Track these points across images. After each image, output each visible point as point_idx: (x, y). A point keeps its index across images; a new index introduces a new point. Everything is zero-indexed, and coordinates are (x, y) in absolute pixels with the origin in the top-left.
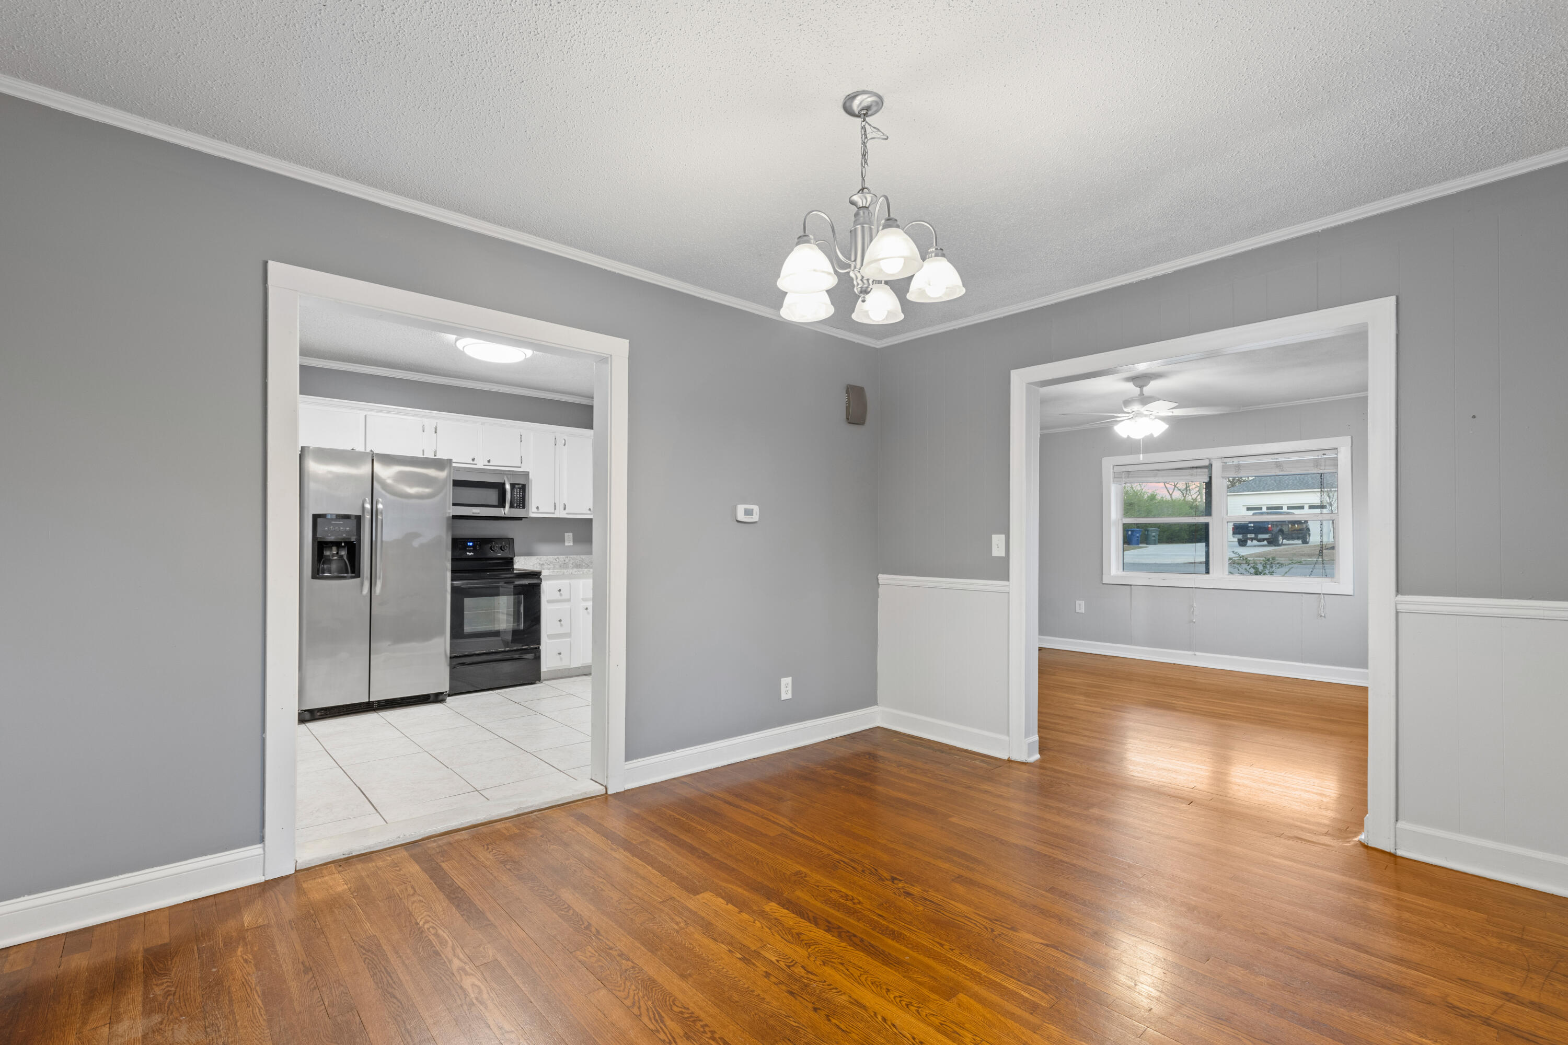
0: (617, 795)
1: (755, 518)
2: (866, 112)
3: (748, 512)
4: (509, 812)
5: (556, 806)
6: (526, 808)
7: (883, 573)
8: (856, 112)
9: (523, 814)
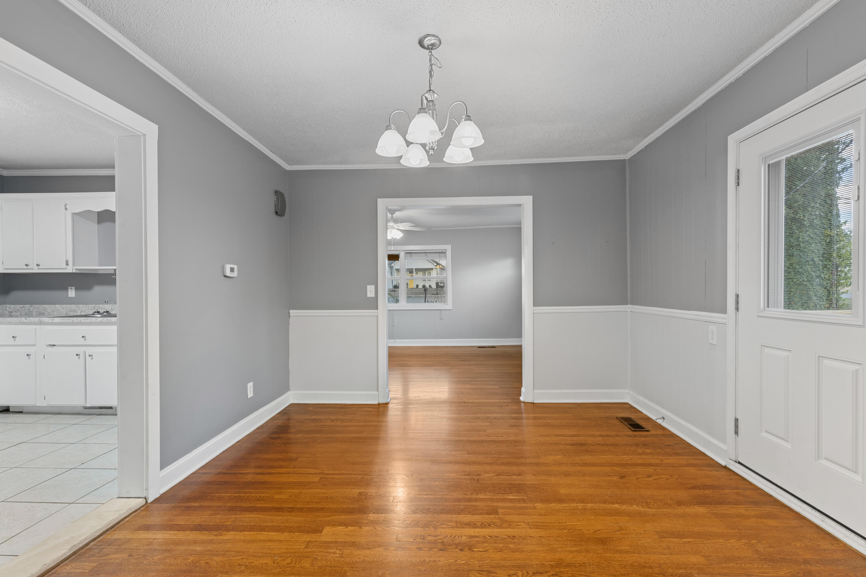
0: (156, 501)
1: (235, 274)
2: (431, 47)
3: (232, 270)
4: (65, 554)
5: (107, 530)
6: (80, 543)
7: (291, 310)
8: (426, 45)
9: (79, 550)
